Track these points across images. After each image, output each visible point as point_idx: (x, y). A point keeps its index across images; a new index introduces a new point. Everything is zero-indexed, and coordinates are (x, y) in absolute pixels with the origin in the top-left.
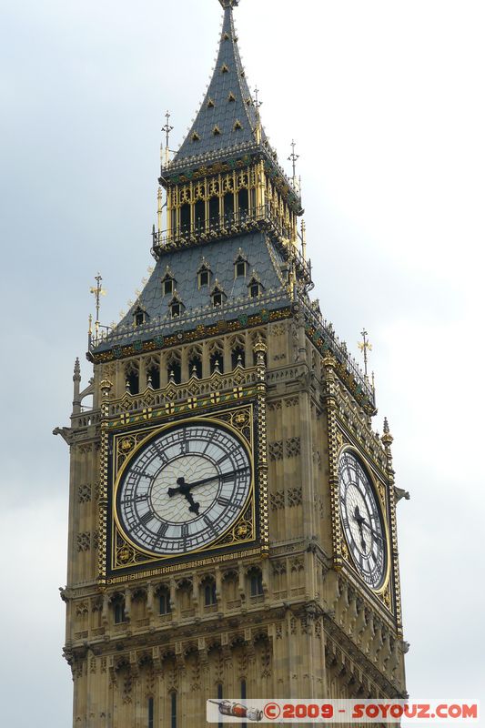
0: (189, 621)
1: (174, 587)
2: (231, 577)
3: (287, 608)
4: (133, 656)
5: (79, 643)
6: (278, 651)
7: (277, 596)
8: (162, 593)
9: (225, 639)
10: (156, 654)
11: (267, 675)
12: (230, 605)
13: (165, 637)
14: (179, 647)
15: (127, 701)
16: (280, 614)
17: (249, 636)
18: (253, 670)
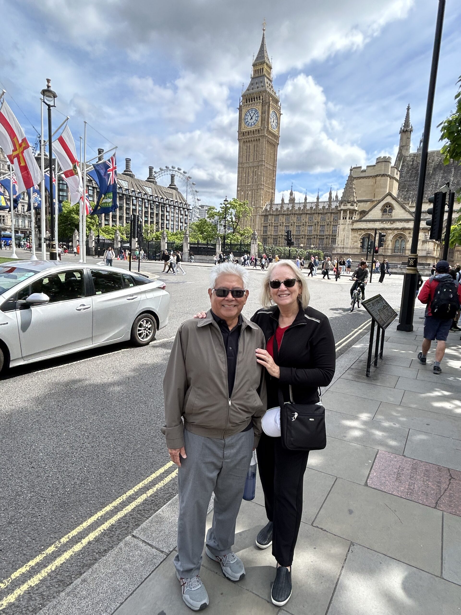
0: (251, 136)
2: (256, 131)
4: (245, 140)
5: (239, 138)
7: (261, 134)
8: (248, 132)
9: (255, 139)
11: (260, 143)
12: (256, 135)
13: (249, 138)
15: (244, 146)
16: (262, 136)
17: (258, 139)
18: (258, 143)
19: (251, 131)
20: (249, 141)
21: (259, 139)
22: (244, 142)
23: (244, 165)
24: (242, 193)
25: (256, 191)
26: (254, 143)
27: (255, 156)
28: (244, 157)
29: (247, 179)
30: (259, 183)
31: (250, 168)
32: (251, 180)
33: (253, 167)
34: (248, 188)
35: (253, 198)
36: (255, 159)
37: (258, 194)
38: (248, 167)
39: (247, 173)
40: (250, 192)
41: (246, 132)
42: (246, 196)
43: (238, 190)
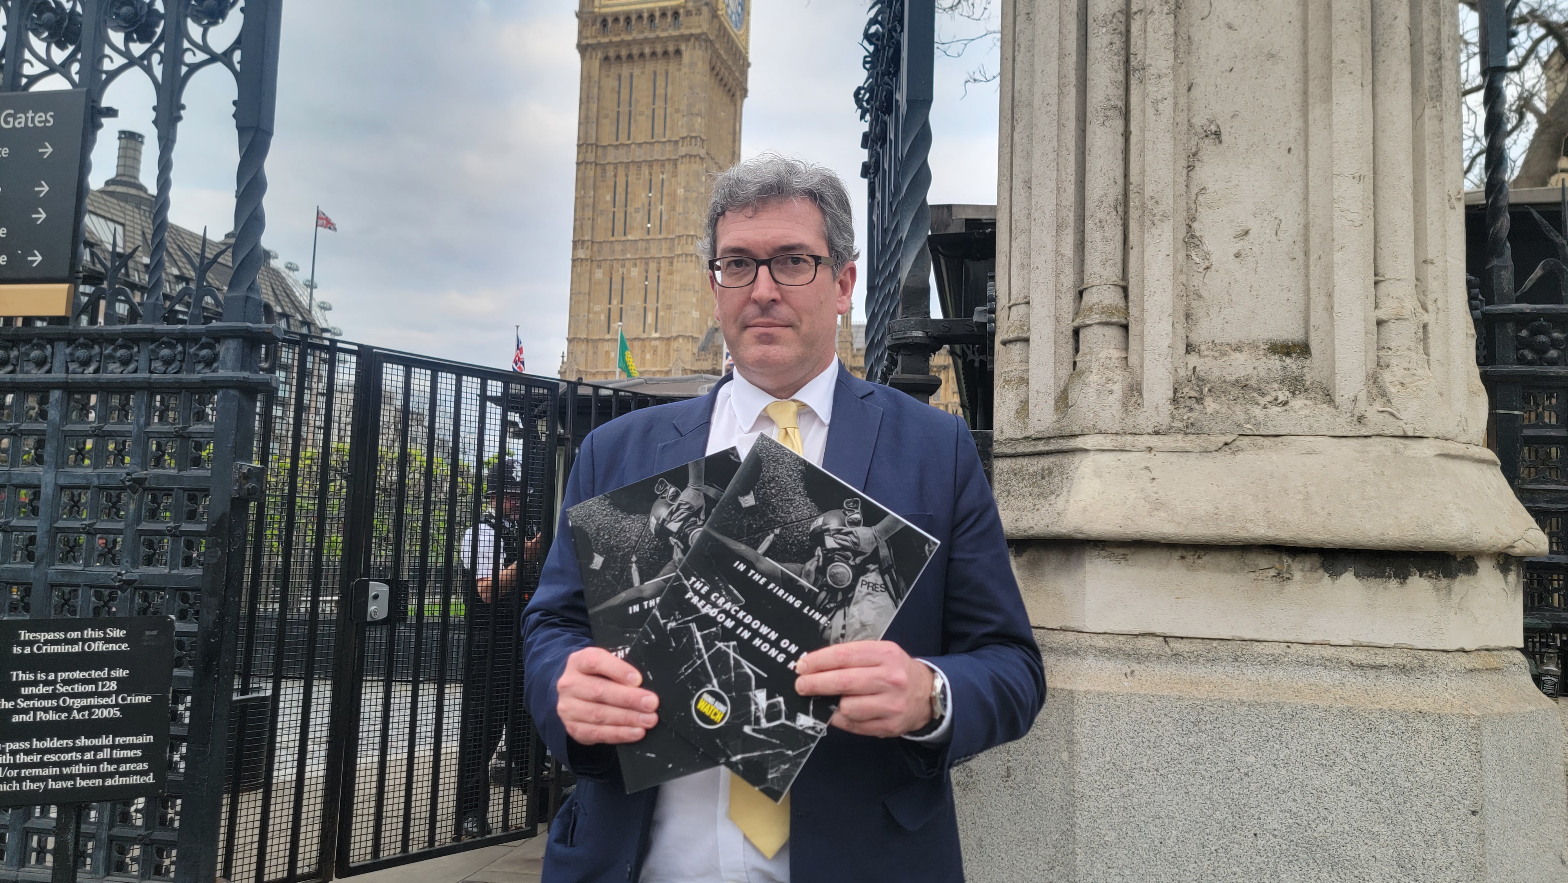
0: (641, 36)
1: (634, 17)
2: (664, 14)
3: (691, 35)
4: (612, 54)
5: (584, 42)
6: (686, 57)
7: (687, 28)
8: (628, 20)
9: (659, 50)
10: (624, 53)
11: (679, 70)
12: (663, 30)
13: (629, 44)
14: (635, 51)
15: (608, 76)
16: (687, 38)
17: (671, 48)
18: (672, 67)
19: (640, 17)
20: (630, 57)
21: (678, 52)
22: (607, 58)
23: (605, 155)
24: (599, 274)
25: (664, 264)
26: (650, 67)
27: (659, 121)
28: (605, 122)
29: (620, 216)
30: (679, 231)
31: (633, 169)
32: (638, 218)
33: (650, 164)
34: (624, 251)
35: (652, 297)
36: (658, 130)
37: (677, 277)
38: (627, 165)
39: (620, 190)
40: (635, 272)
41: (616, 20)
42: (616, 286)
43: (574, 261)
